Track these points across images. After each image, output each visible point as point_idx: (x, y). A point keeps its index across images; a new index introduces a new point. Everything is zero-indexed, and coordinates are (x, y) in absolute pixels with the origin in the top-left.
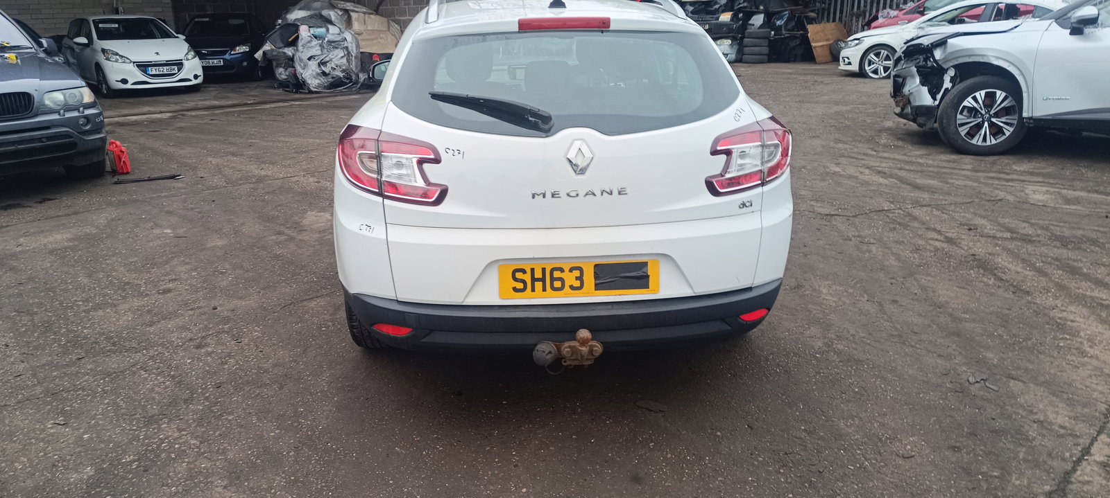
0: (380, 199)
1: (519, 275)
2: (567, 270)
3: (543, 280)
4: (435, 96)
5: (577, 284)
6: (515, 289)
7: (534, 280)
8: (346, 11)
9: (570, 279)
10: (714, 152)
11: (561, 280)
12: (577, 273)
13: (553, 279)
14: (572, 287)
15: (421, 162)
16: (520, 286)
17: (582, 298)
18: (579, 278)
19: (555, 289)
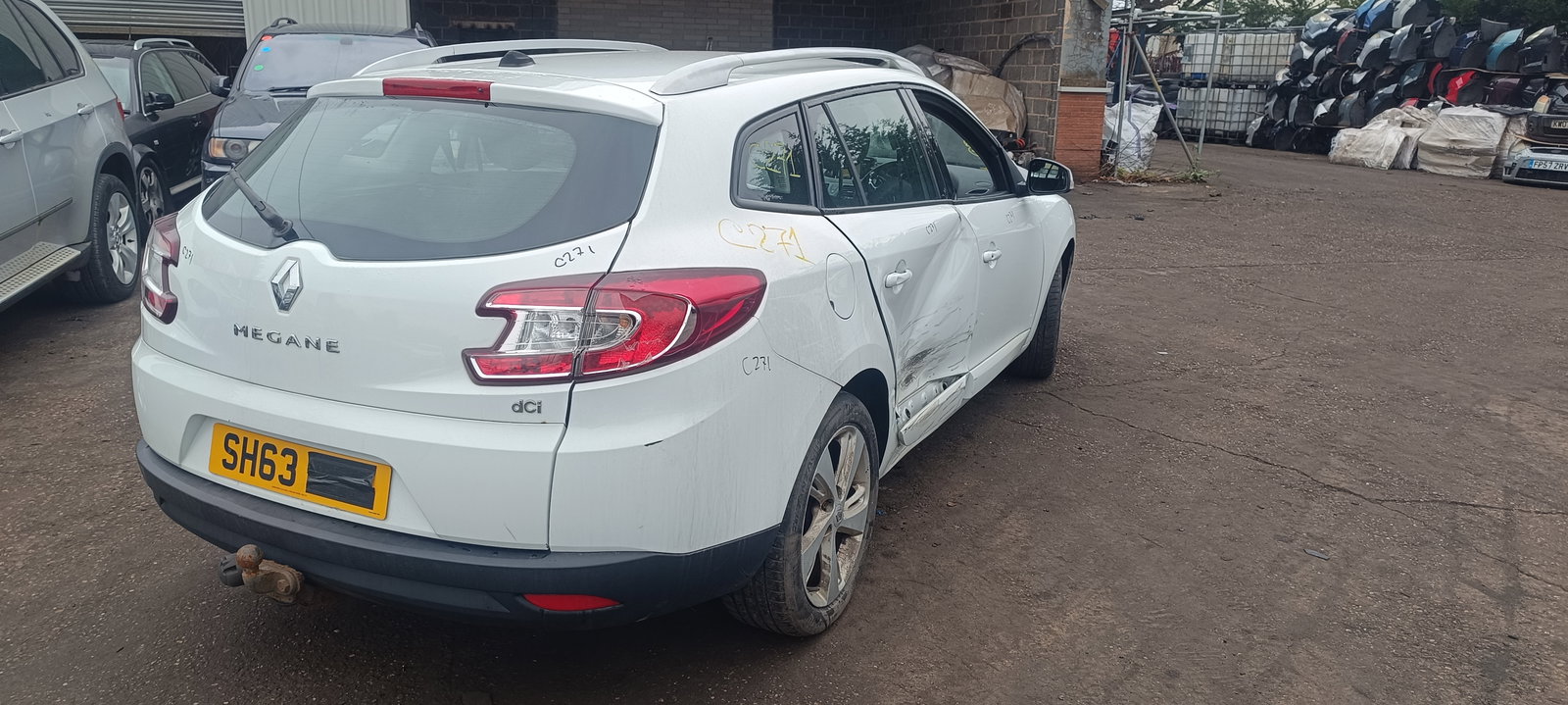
1: (232, 443)
2: (279, 452)
3: (253, 458)
5: (287, 476)
6: (225, 462)
7: (245, 456)
8: (949, 68)
9: (282, 463)
10: (482, 311)
11: (271, 463)
12: (289, 459)
13: (264, 461)
14: (282, 480)
16: (230, 460)
17: (294, 500)
18: (292, 468)
19: (264, 476)
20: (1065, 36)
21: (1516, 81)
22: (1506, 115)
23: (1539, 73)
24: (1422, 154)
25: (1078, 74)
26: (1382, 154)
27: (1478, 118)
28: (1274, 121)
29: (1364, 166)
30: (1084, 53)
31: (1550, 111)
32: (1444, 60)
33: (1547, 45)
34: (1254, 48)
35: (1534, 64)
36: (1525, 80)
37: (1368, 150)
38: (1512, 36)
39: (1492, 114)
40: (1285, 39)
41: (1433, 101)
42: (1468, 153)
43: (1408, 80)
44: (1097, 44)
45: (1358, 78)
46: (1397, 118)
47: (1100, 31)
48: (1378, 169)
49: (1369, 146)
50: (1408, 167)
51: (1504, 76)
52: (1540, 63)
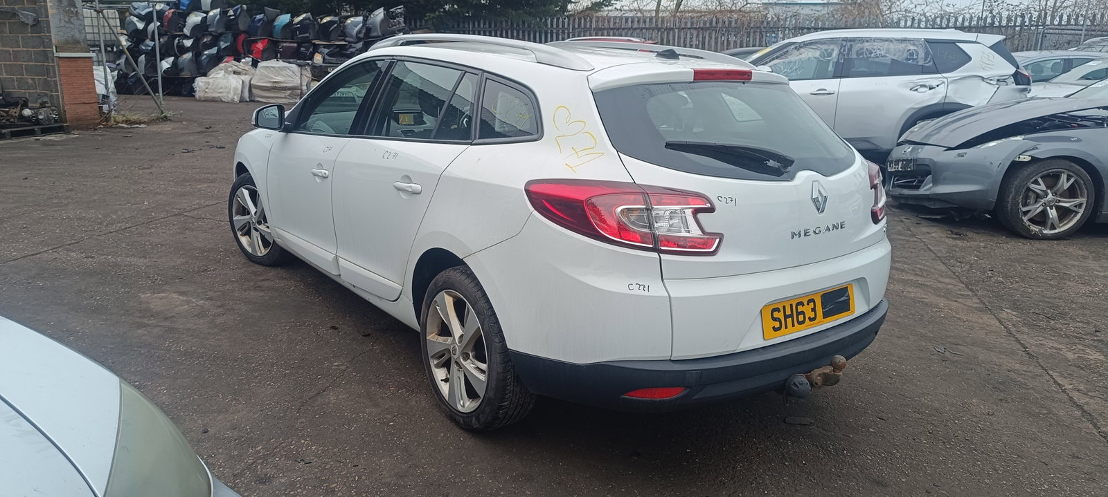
0: (655, 255)
1: (776, 315)
2: (805, 303)
3: (791, 316)
4: (669, 146)
5: (813, 315)
6: (775, 329)
7: (786, 317)
9: (807, 309)
11: (803, 313)
12: (811, 305)
13: (798, 314)
14: (810, 319)
15: (696, 212)
16: (777, 325)
17: (817, 328)
18: (814, 310)
19: (800, 323)
20: (50, 11)
21: (296, 45)
22: (299, 65)
23: (307, 40)
24: (254, 91)
25: (67, 42)
26: (232, 93)
27: (282, 69)
28: (127, 74)
29: (222, 101)
30: (68, 25)
31: (324, 62)
32: (244, 32)
33: (309, 24)
34: (92, 20)
35: (304, 35)
36: (300, 45)
37: (221, 90)
38: (285, 19)
39: (291, 65)
40: (112, 14)
41: (244, 58)
42: (285, 89)
43: (223, 45)
44: (75, 18)
45: (188, 43)
46: (230, 69)
47: (76, 7)
48: (232, 102)
49: (221, 88)
50: (248, 100)
51: (286, 42)
52: (308, 35)
